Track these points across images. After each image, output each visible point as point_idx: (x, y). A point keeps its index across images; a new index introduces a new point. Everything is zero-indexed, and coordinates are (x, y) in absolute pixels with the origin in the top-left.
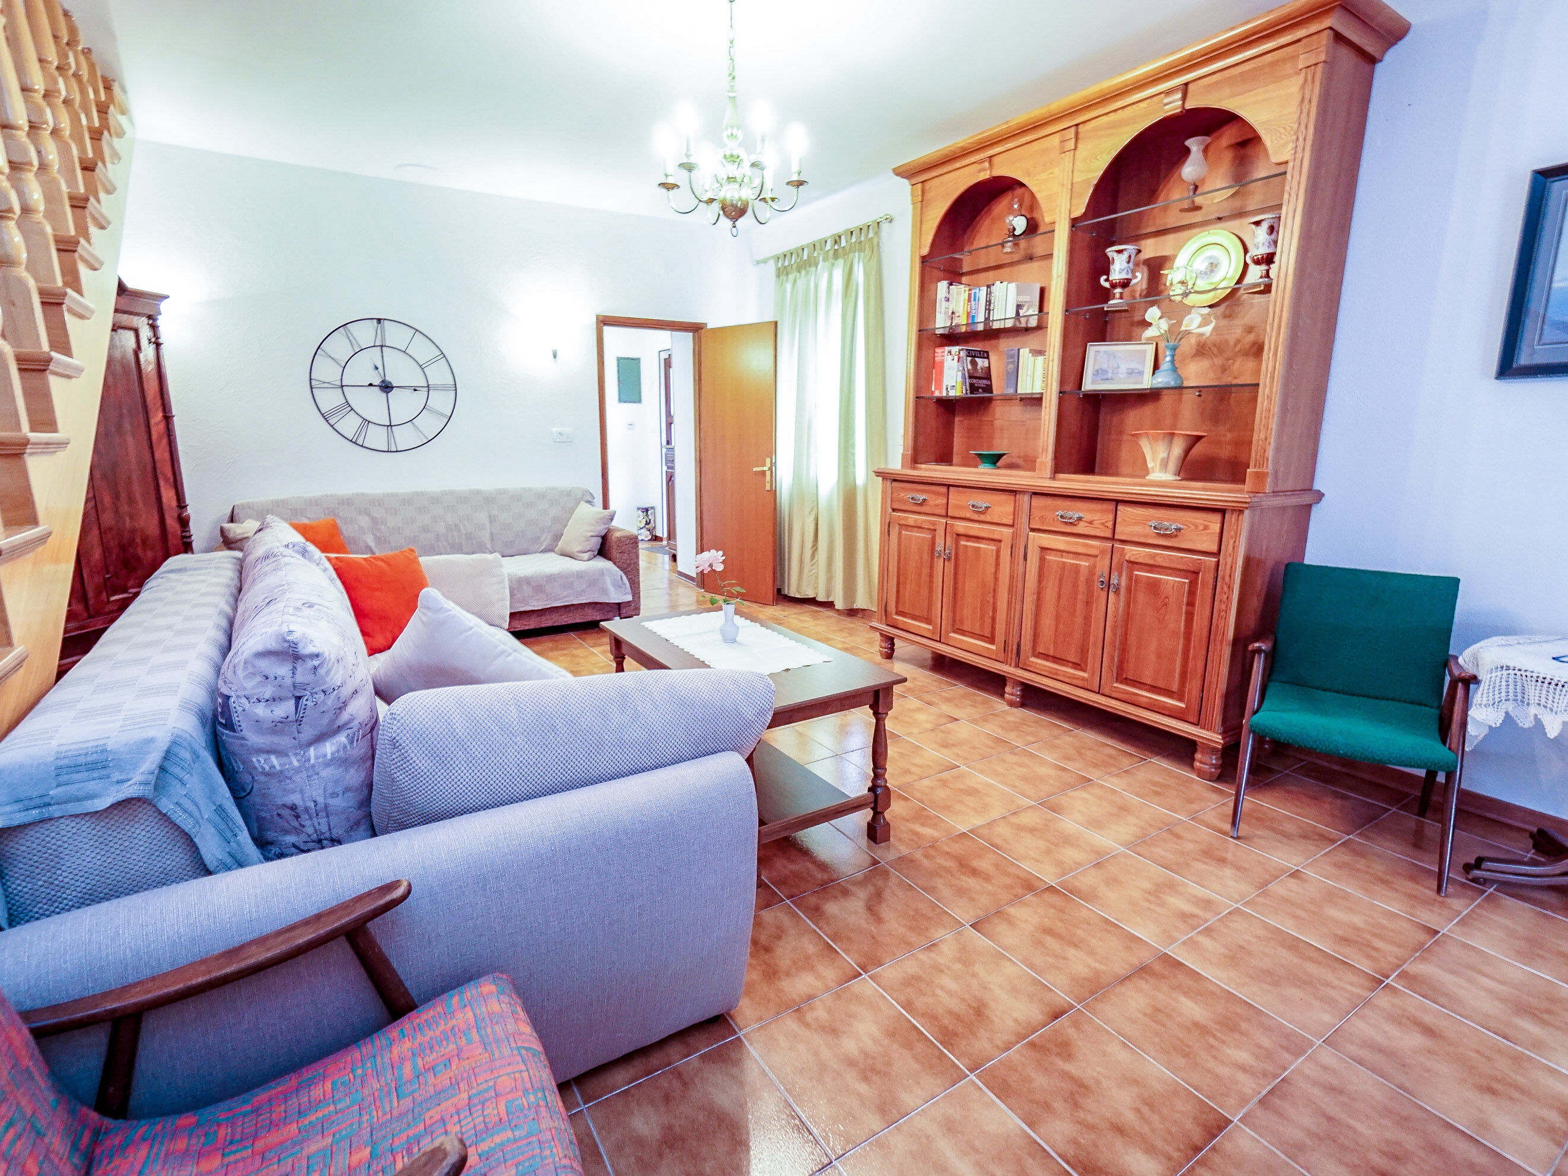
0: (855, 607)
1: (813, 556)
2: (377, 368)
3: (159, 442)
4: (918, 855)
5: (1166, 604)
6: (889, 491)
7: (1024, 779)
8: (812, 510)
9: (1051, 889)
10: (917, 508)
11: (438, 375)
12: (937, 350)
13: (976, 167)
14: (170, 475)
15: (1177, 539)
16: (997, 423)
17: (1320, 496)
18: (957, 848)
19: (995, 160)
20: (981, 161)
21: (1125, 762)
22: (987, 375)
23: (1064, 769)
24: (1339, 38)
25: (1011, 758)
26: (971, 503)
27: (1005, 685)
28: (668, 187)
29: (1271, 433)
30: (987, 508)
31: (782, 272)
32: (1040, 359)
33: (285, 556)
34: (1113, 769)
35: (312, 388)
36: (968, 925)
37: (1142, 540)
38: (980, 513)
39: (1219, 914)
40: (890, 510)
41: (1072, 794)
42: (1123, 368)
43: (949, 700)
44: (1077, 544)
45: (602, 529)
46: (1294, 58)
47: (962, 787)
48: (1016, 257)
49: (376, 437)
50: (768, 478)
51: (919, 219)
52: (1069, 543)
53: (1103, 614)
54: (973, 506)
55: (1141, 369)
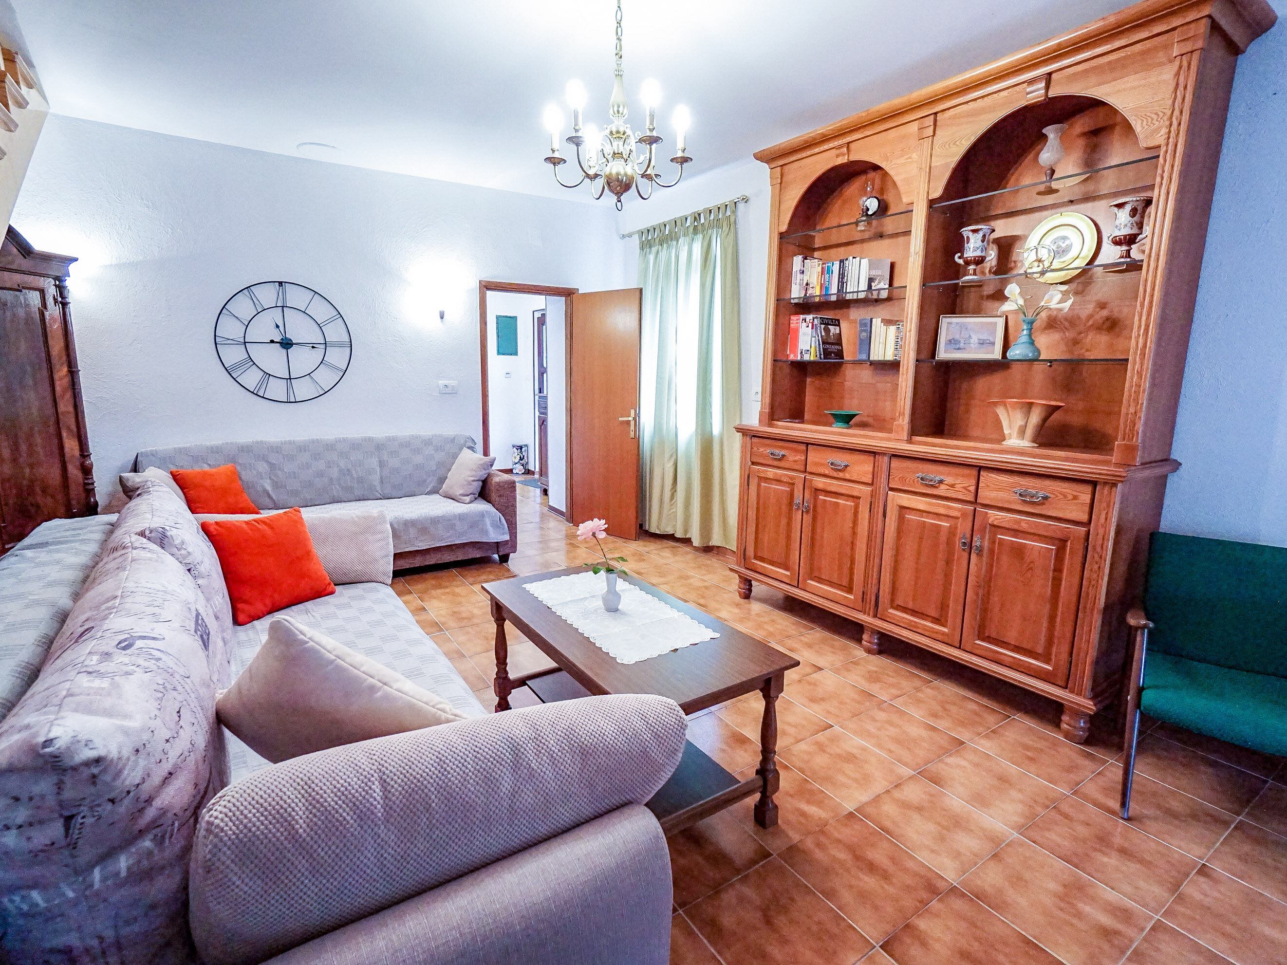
0: (711, 544)
1: (672, 497)
2: (277, 326)
3: (63, 396)
4: (809, 843)
5: (1031, 569)
6: (749, 445)
7: (897, 741)
8: (671, 456)
9: (953, 890)
10: (776, 463)
11: (335, 333)
12: (792, 318)
13: (834, 152)
14: (73, 427)
15: (1044, 506)
16: (848, 384)
17: (1177, 465)
18: (846, 833)
19: (852, 146)
20: (840, 147)
21: (991, 719)
22: (839, 341)
23: (934, 729)
24: (1215, 27)
25: (881, 716)
26: (830, 460)
27: (863, 633)
28: (554, 161)
29: (1141, 408)
30: (846, 466)
31: (646, 245)
32: (892, 329)
33: (135, 548)
34: (981, 729)
35: (216, 344)
36: (878, 947)
37: (1006, 506)
38: (840, 470)
39: (1142, 930)
40: (750, 463)
41: (951, 760)
42: (975, 339)
43: (809, 646)
44: (939, 505)
45: (483, 474)
46: (1167, 47)
47: (839, 751)
48: (866, 235)
49: (276, 389)
50: (632, 428)
51: (778, 199)
52: (930, 504)
53: (965, 571)
54: (832, 464)
55: (992, 340)
